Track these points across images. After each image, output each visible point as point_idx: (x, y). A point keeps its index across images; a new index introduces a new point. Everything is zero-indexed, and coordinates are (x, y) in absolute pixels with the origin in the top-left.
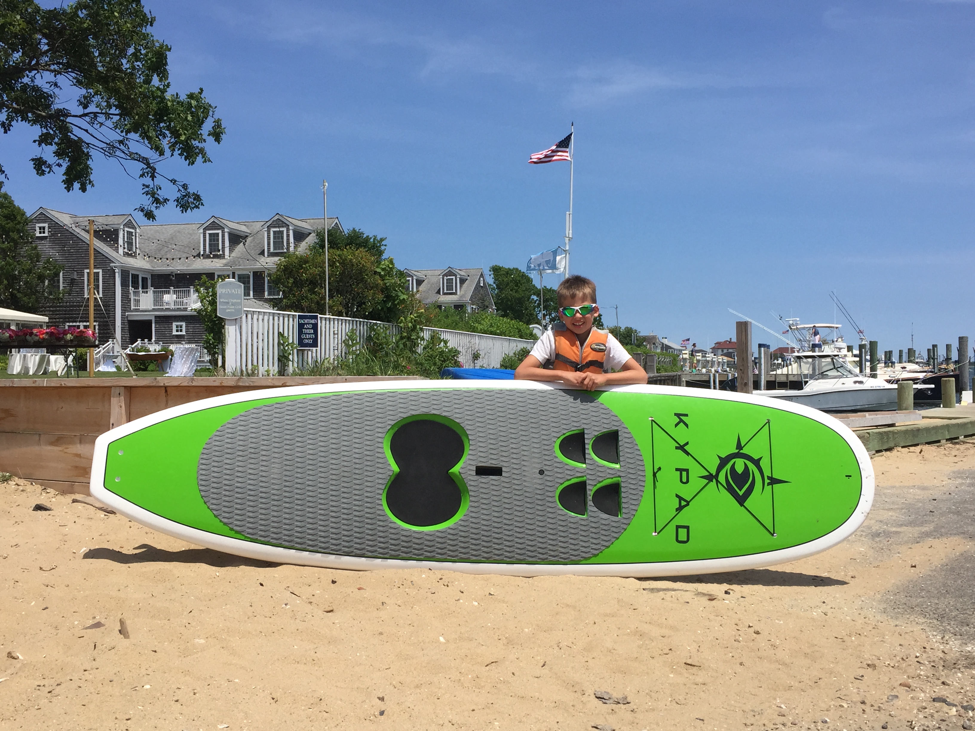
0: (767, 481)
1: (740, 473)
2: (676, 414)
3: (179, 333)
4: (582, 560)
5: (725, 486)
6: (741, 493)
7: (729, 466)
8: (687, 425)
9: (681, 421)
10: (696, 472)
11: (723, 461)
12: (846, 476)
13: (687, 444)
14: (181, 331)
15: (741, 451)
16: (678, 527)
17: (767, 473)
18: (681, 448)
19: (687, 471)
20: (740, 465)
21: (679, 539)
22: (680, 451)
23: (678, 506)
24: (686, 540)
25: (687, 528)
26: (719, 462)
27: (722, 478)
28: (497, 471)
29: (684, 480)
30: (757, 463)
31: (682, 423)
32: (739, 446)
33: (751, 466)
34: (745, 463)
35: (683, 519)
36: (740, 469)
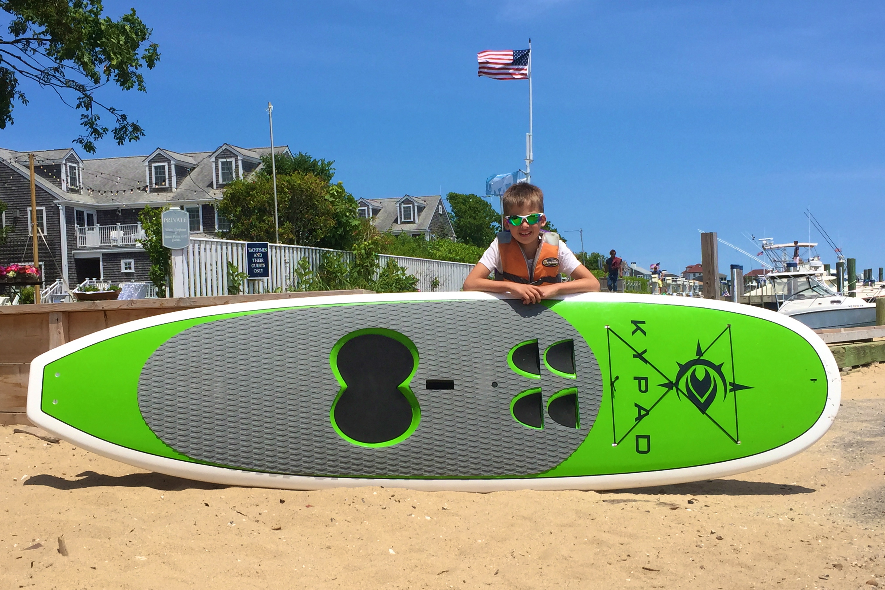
0: (729, 387)
1: (701, 380)
2: (632, 322)
3: (128, 271)
4: (539, 474)
5: (687, 394)
6: (702, 400)
7: (689, 373)
8: (644, 333)
9: (638, 328)
10: (655, 379)
11: (683, 369)
12: (812, 380)
13: (645, 351)
14: (130, 268)
15: (702, 358)
16: (638, 437)
17: (729, 379)
18: (639, 356)
19: (646, 379)
20: (700, 372)
21: (640, 449)
22: (638, 359)
23: (637, 416)
24: (646, 450)
25: (648, 437)
26: (679, 369)
27: (682, 385)
28: (448, 385)
29: (643, 388)
30: (718, 369)
31: (639, 331)
32: (699, 352)
33: (713, 373)
34: (706, 371)
35: (642, 428)
36: (700, 375)
